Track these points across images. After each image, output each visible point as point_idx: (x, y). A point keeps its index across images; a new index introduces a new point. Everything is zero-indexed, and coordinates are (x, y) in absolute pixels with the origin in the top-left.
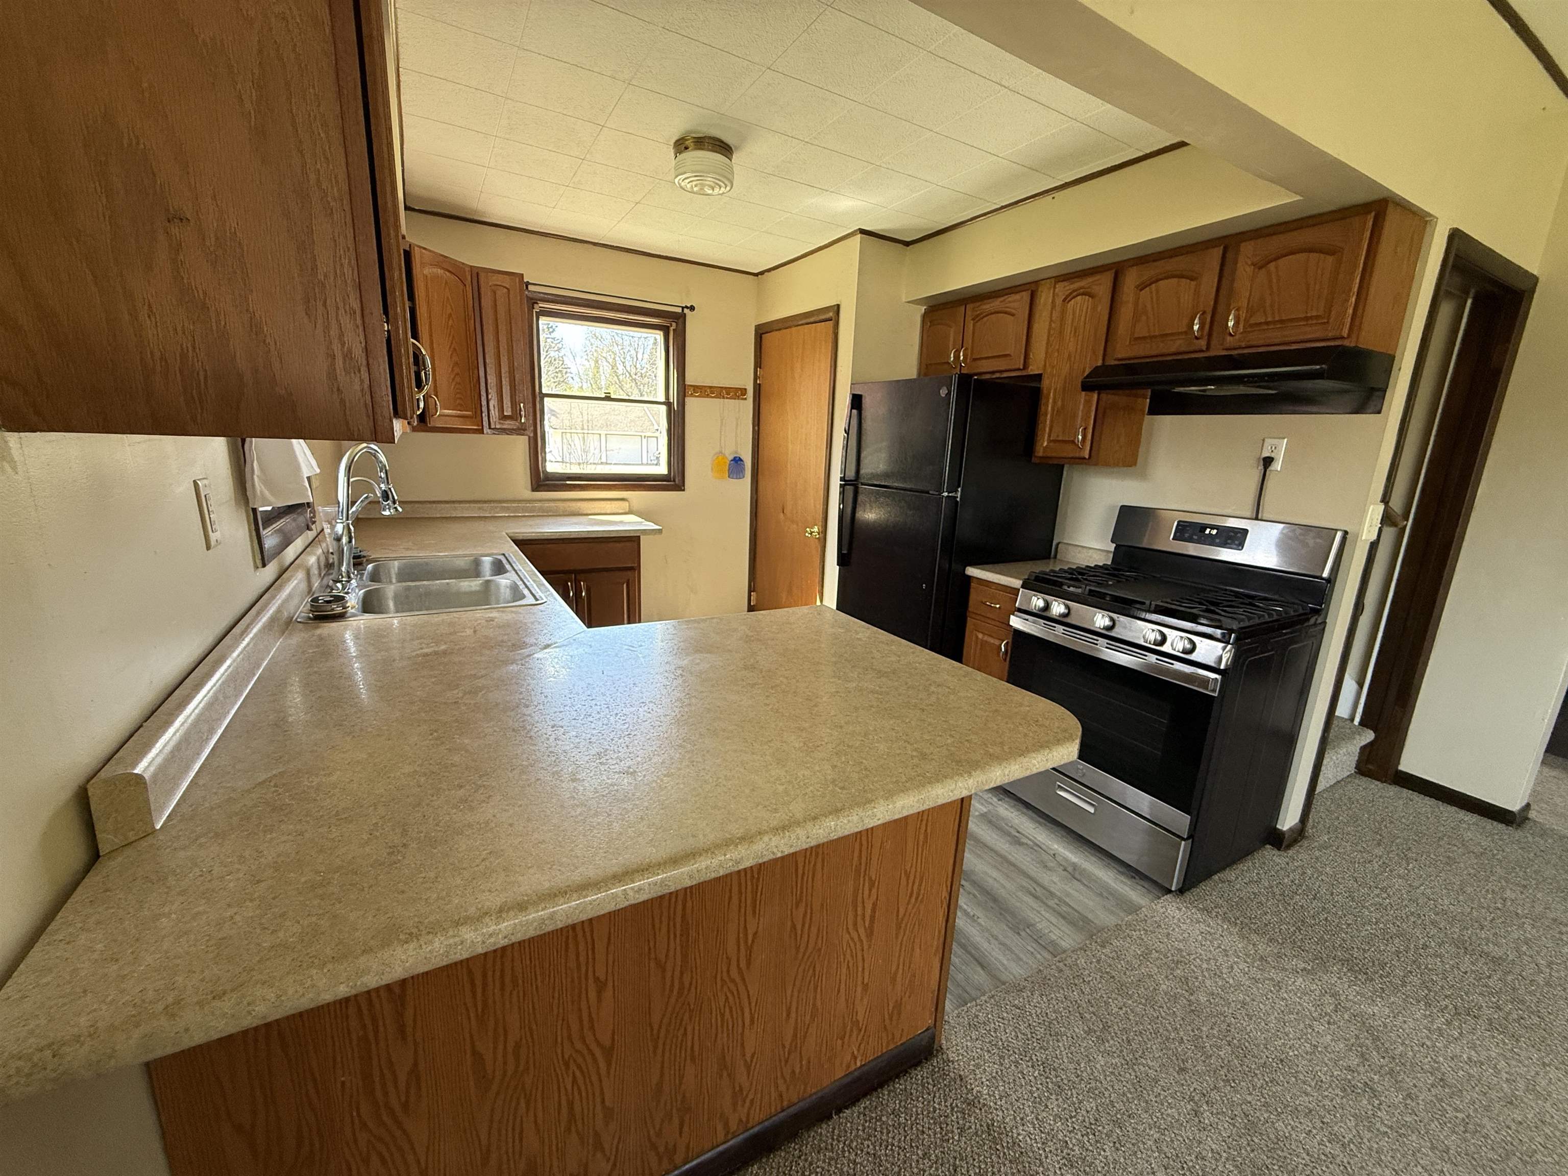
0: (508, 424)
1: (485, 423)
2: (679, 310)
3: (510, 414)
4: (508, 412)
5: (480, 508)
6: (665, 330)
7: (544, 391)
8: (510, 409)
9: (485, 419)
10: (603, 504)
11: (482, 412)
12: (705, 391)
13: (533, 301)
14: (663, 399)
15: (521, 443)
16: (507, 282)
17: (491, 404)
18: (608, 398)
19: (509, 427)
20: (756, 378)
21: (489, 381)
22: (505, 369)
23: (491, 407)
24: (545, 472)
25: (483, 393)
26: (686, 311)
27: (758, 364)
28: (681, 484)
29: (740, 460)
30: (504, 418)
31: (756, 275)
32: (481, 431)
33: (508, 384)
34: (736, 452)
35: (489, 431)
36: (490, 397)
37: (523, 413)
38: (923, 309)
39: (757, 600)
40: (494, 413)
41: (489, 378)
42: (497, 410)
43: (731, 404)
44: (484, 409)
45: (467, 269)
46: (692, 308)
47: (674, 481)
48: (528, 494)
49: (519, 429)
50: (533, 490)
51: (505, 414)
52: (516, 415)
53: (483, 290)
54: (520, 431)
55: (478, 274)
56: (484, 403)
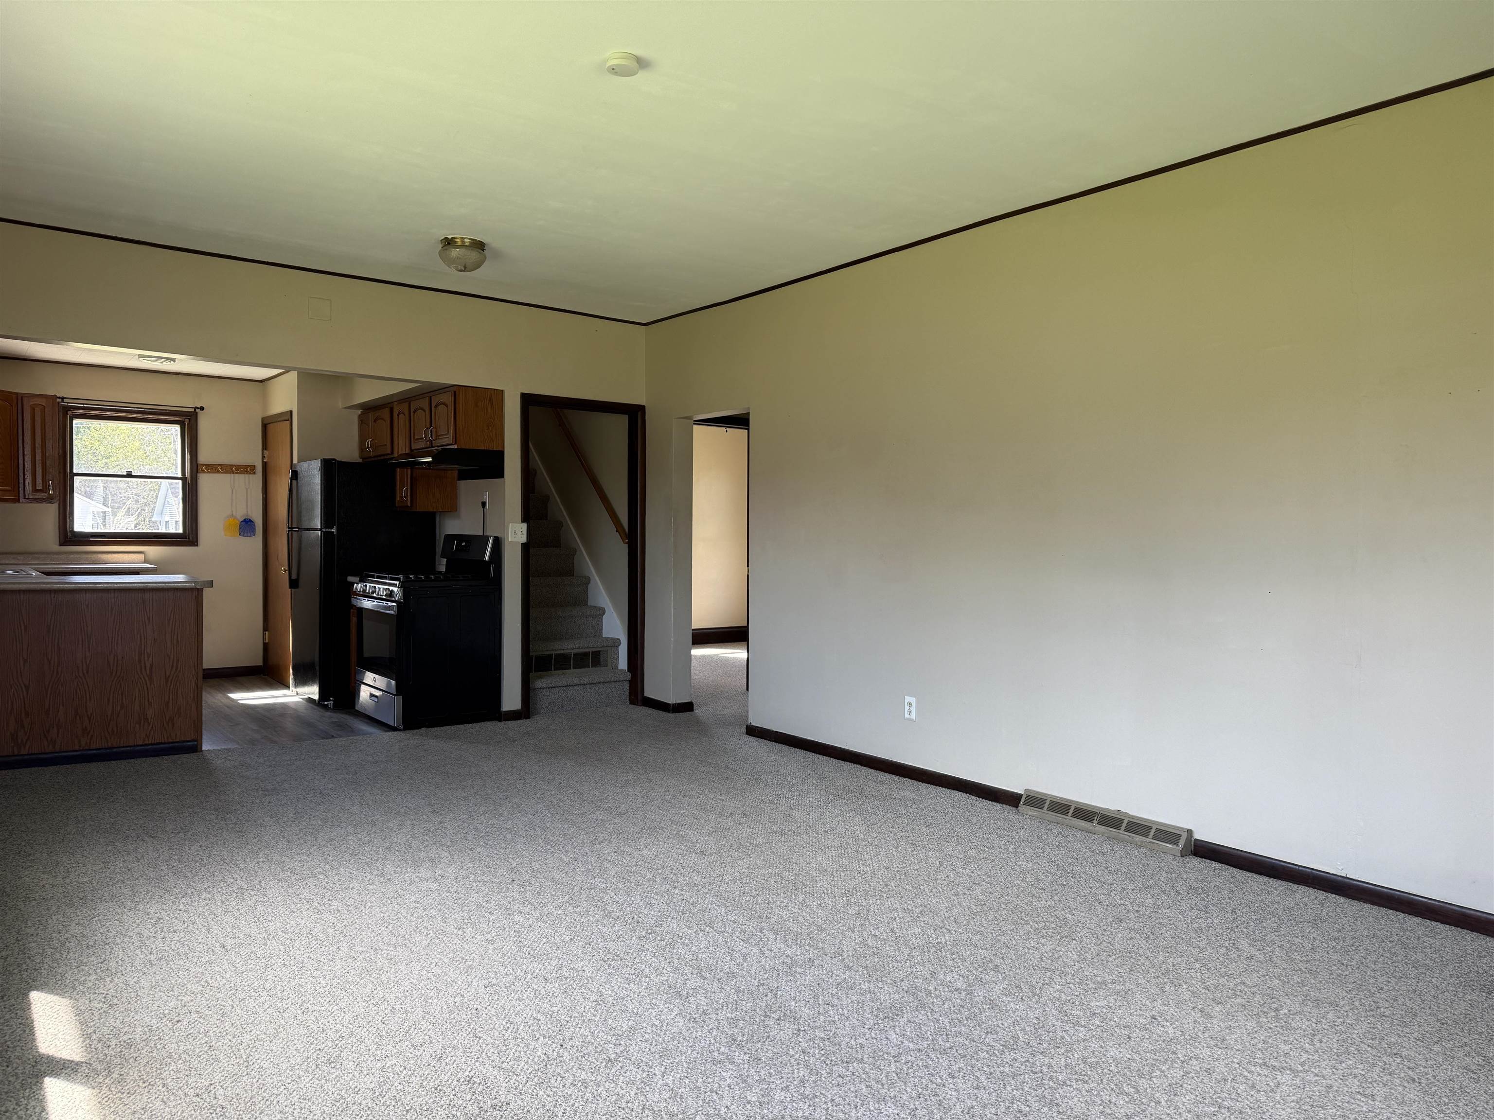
0: (38, 495)
1: (21, 495)
2: (193, 410)
3: (41, 488)
4: (39, 487)
5: (14, 558)
6: (181, 424)
7: (75, 471)
8: (41, 485)
9: (21, 492)
10: (120, 555)
11: (19, 488)
12: (213, 468)
13: (67, 409)
14: (180, 475)
15: (51, 510)
16: (43, 402)
17: (27, 481)
18: (129, 475)
19: (41, 497)
20: (263, 457)
21: (26, 466)
22: (38, 457)
23: (27, 484)
24: (72, 531)
25: (21, 474)
26: (198, 410)
27: (265, 446)
28: (195, 540)
29: (250, 521)
30: (35, 490)
31: (261, 381)
32: (18, 501)
33: (41, 467)
34: (247, 516)
35: (24, 500)
36: (26, 477)
37: (51, 487)
38: (359, 412)
39: (269, 637)
40: (29, 488)
41: (26, 464)
42: (31, 485)
43: (241, 479)
44: (21, 485)
45: (14, 396)
46: (202, 408)
47: (189, 538)
48: (56, 548)
49: (47, 498)
50: (61, 545)
51: (37, 488)
52: (45, 489)
53: (25, 407)
54: (49, 500)
55: (22, 398)
56: (21, 481)
